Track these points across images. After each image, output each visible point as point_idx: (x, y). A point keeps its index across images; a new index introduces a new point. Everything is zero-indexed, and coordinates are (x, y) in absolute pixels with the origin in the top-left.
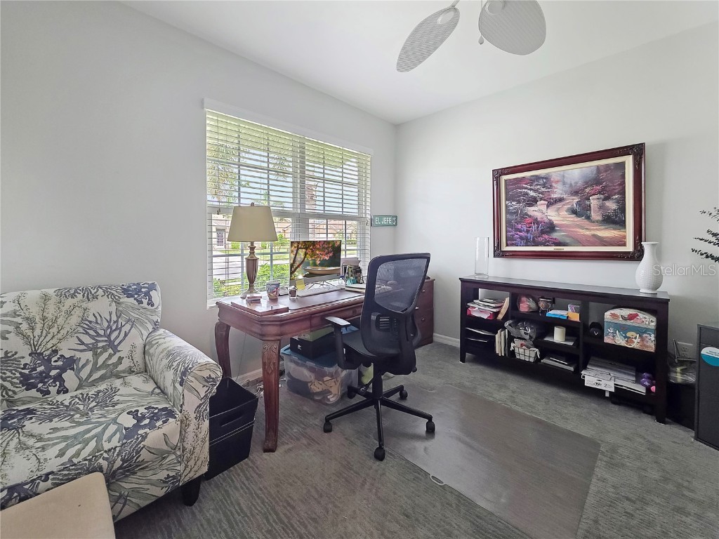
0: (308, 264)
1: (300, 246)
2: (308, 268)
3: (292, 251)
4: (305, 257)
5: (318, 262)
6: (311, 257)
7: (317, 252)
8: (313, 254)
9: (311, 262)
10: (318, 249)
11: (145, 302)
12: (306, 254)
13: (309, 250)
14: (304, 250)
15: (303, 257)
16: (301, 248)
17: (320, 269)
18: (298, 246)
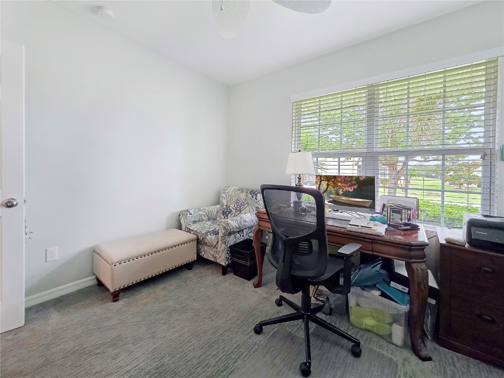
0: (331, 193)
1: (322, 179)
2: (331, 196)
3: (316, 182)
4: (327, 188)
5: (341, 192)
6: (334, 188)
7: (339, 184)
8: (335, 186)
9: (334, 192)
10: (340, 182)
11: (254, 197)
12: (328, 185)
13: (331, 183)
14: (326, 182)
15: (326, 187)
16: (323, 180)
17: (344, 198)
18: (321, 179)
